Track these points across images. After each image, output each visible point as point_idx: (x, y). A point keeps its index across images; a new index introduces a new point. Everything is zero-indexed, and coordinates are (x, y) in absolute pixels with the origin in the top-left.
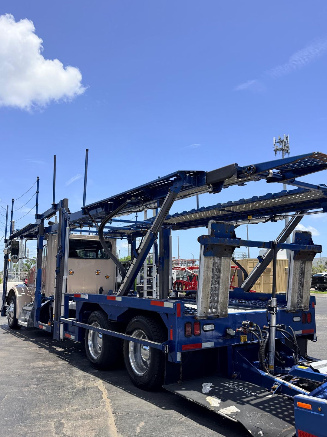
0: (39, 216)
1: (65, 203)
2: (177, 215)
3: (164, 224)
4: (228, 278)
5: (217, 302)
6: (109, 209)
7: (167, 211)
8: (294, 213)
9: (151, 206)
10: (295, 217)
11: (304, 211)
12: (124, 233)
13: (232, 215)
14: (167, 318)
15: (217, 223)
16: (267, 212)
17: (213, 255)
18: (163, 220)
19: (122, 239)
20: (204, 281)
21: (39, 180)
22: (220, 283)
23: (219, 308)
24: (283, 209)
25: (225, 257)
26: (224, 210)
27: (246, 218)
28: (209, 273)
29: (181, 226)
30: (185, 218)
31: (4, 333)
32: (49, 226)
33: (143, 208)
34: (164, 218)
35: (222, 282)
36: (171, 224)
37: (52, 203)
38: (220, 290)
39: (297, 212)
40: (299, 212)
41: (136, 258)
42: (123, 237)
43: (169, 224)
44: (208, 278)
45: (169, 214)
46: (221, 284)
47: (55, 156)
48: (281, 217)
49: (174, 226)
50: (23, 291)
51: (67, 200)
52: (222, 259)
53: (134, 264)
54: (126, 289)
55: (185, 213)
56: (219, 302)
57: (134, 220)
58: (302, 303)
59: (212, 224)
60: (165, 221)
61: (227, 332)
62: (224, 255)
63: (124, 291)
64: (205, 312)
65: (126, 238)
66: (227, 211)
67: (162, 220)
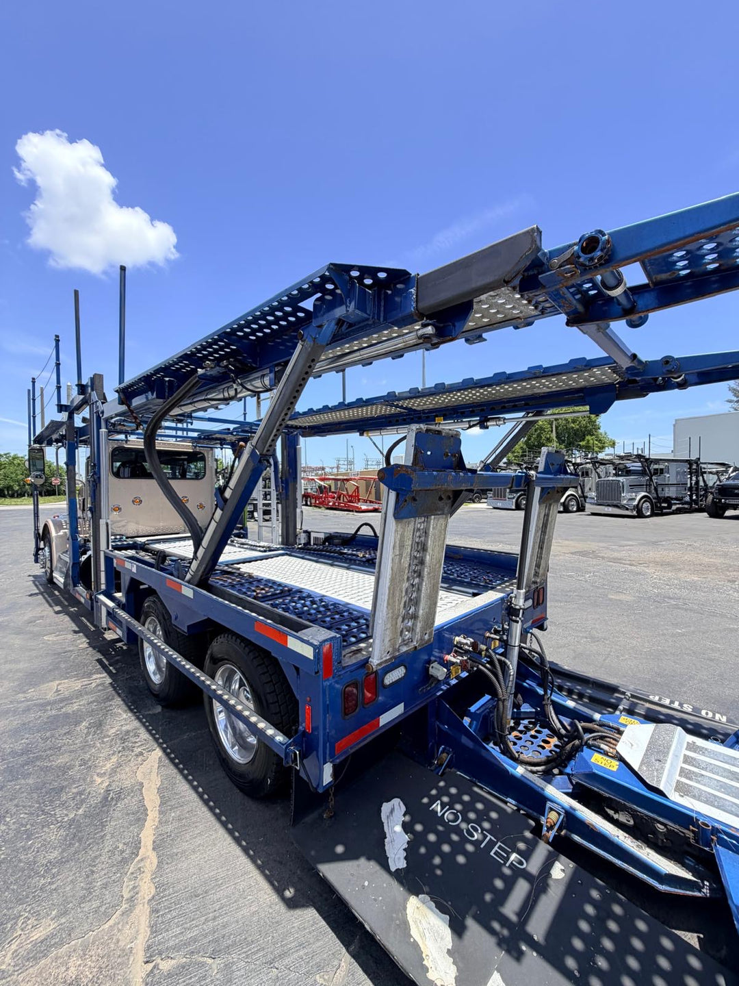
0: (64, 408)
1: (97, 383)
2: (311, 412)
3: (287, 427)
4: (440, 561)
5: (414, 617)
6: (167, 394)
7: (292, 403)
8: (521, 414)
9: (255, 385)
10: (522, 422)
11: (543, 411)
12: (224, 439)
13: (406, 415)
14: (296, 675)
15: (427, 430)
16: (473, 411)
17: (415, 514)
18: (283, 420)
19: (222, 449)
20: (392, 580)
21: (59, 340)
22: (423, 577)
23: (418, 630)
24: (504, 407)
25: (438, 515)
26: (397, 406)
27: (431, 421)
28: (403, 560)
29: (316, 430)
30: (324, 418)
31: (31, 595)
32: (82, 425)
33: (236, 390)
34: (286, 414)
35: (429, 573)
36: (300, 427)
37: (77, 383)
38: (423, 591)
39: (528, 413)
40: (532, 413)
41: (222, 510)
42: (224, 446)
43: (296, 427)
44: (401, 570)
45: (297, 411)
46: (425, 579)
47: (76, 293)
48: (500, 420)
49: (304, 430)
50: (65, 527)
51: (101, 376)
52: (432, 521)
53: (217, 521)
54: (203, 572)
55: (326, 409)
56: (420, 618)
57: (242, 419)
58: (538, 576)
59: (416, 435)
60: (290, 423)
61: (430, 673)
62: (436, 510)
63: (199, 576)
64: (391, 650)
65: (230, 447)
66: (401, 407)
67: (281, 419)
